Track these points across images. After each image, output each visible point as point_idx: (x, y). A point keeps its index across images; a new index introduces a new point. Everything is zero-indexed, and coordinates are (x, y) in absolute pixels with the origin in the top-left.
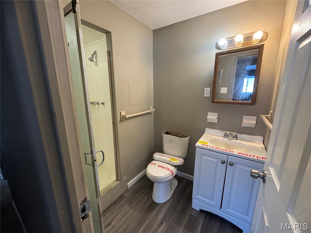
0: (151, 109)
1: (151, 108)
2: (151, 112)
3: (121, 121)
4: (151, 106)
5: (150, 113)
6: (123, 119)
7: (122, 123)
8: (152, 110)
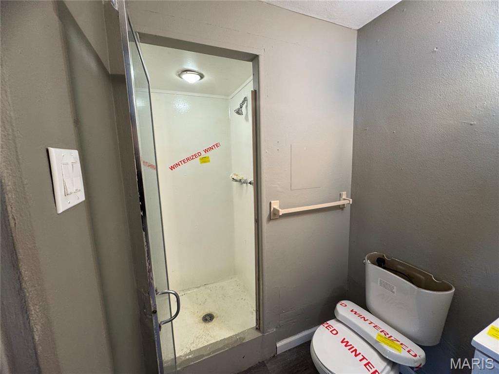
0: (344, 199)
1: (344, 197)
2: (344, 205)
3: (270, 219)
4: (344, 193)
5: (341, 208)
6: (274, 215)
7: (271, 222)
8: (346, 200)
